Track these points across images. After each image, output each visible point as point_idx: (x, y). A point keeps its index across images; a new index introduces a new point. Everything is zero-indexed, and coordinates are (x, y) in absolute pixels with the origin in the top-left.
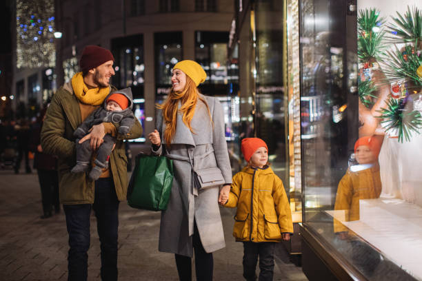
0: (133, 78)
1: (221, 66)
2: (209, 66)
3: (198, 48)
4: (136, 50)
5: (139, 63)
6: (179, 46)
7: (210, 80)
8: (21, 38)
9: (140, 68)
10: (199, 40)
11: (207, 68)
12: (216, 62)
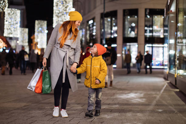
0: (111, 34)
1: (158, 28)
2: (152, 28)
3: (146, 18)
4: (114, 19)
5: (115, 26)
6: (136, 17)
7: (152, 35)
8: (56, 12)
9: (115, 29)
10: (147, 13)
11: (151, 29)
12: (156, 25)
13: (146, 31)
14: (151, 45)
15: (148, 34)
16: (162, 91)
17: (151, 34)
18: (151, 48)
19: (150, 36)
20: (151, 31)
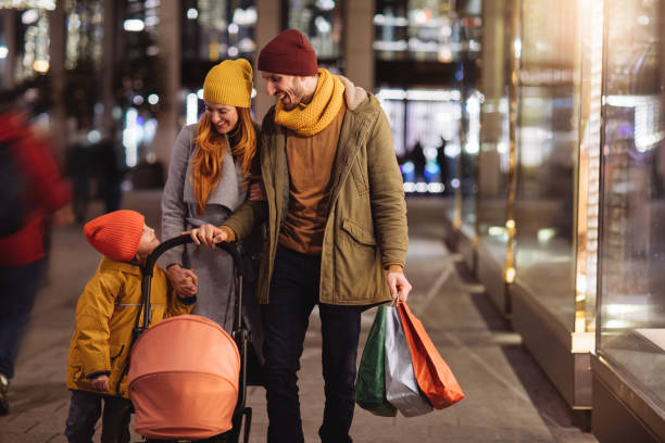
0: (228, 39)
2: (406, 17)
5: (244, 6)
7: (407, 51)
9: (245, 17)
11: (400, 22)
12: (420, 6)
13: (378, 32)
14: (398, 94)
15: (389, 47)
16: (433, 292)
17: (400, 46)
18: (399, 108)
19: (396, 52)
20: (402, 33)
